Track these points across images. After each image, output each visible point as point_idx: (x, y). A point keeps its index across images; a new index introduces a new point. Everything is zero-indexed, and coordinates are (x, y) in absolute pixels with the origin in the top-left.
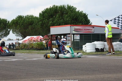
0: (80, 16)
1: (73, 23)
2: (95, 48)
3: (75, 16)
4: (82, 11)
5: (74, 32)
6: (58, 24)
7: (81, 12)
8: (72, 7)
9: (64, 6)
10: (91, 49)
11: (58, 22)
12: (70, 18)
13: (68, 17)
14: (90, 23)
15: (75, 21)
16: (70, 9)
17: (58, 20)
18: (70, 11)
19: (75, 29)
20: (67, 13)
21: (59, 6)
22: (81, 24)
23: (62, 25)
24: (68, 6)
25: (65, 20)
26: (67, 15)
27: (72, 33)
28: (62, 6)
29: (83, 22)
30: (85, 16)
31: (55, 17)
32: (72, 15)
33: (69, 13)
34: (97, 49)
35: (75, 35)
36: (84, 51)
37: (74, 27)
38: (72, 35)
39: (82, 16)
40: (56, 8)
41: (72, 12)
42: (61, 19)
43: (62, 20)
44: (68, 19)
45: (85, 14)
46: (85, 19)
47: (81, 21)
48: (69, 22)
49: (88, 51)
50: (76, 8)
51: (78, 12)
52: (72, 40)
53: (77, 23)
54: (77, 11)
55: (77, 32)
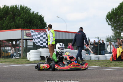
0: (35, 18)
1: (26, 27)
2: (39, 56)
3: (29, 19)
4: (38, 13)
5: (26, 37)
6: (9, 28)
7: (36, 13)
8: (26, 7)
9: (16, 6)
10: (35, 57)
11: (9, 25)
12: (23, 20)
13: (21, 20)
14: (46, 26)
15: (29, 24)
16: (23, 10)
17: (9, 23)
18: (23, 12)
19: (27, 34)
20: (20, 15)
21: (11, 6)
22: (36, 27)
23: (14, 29)
24: (21, 6)
25: (17, 23)
26: (19, 17)
27: (23, 38)
28: (14, 6)
29: (39, 25)
30: (41, 19)
31: (6, 19)
32: (26, 17)
33: (22, 14)
34: (43, 56)
35: (27, 41)
36: (29, 59)
37: (26, 31)
38: (25, 41)
39: (37, 19)
40: (6, 9)
41: (25, 14)
42: (12, 22)
43: (14, 23)
44: (21, 21)
45: (41, 16)
46: (40, 22)
47: (36, 24)
48: (22, 25)
49: (32, 60)
50: (31, 9)
51: (33, 13)
52: (25, 46)
53: (31, 26)
54: (31, 12)
55: (29, 37)
